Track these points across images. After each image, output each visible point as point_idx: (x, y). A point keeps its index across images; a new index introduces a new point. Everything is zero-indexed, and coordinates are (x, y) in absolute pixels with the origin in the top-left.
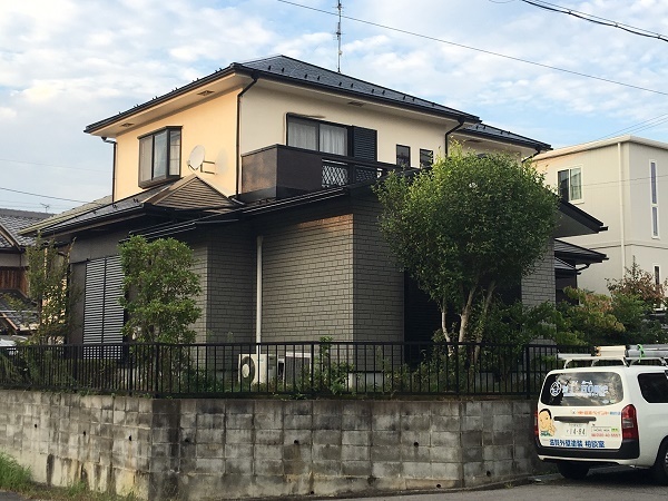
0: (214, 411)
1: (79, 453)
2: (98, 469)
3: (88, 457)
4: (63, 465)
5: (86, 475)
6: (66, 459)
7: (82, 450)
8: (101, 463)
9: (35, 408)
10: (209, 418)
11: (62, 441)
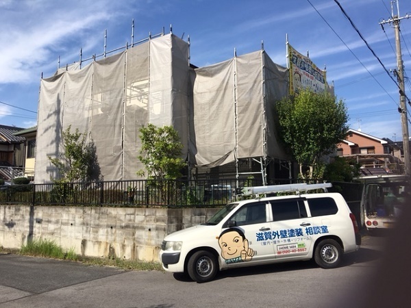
0: (200, 214)
1: (107, 238)
2: (123, 246)
3: (115, 240)
4: (94, 244)
5: (114, 250)
6: (97, 242)
7: (110, 237)
8: (126, 243)
9: (71, 215)
10: (198, 218)
11: (94, 232)
